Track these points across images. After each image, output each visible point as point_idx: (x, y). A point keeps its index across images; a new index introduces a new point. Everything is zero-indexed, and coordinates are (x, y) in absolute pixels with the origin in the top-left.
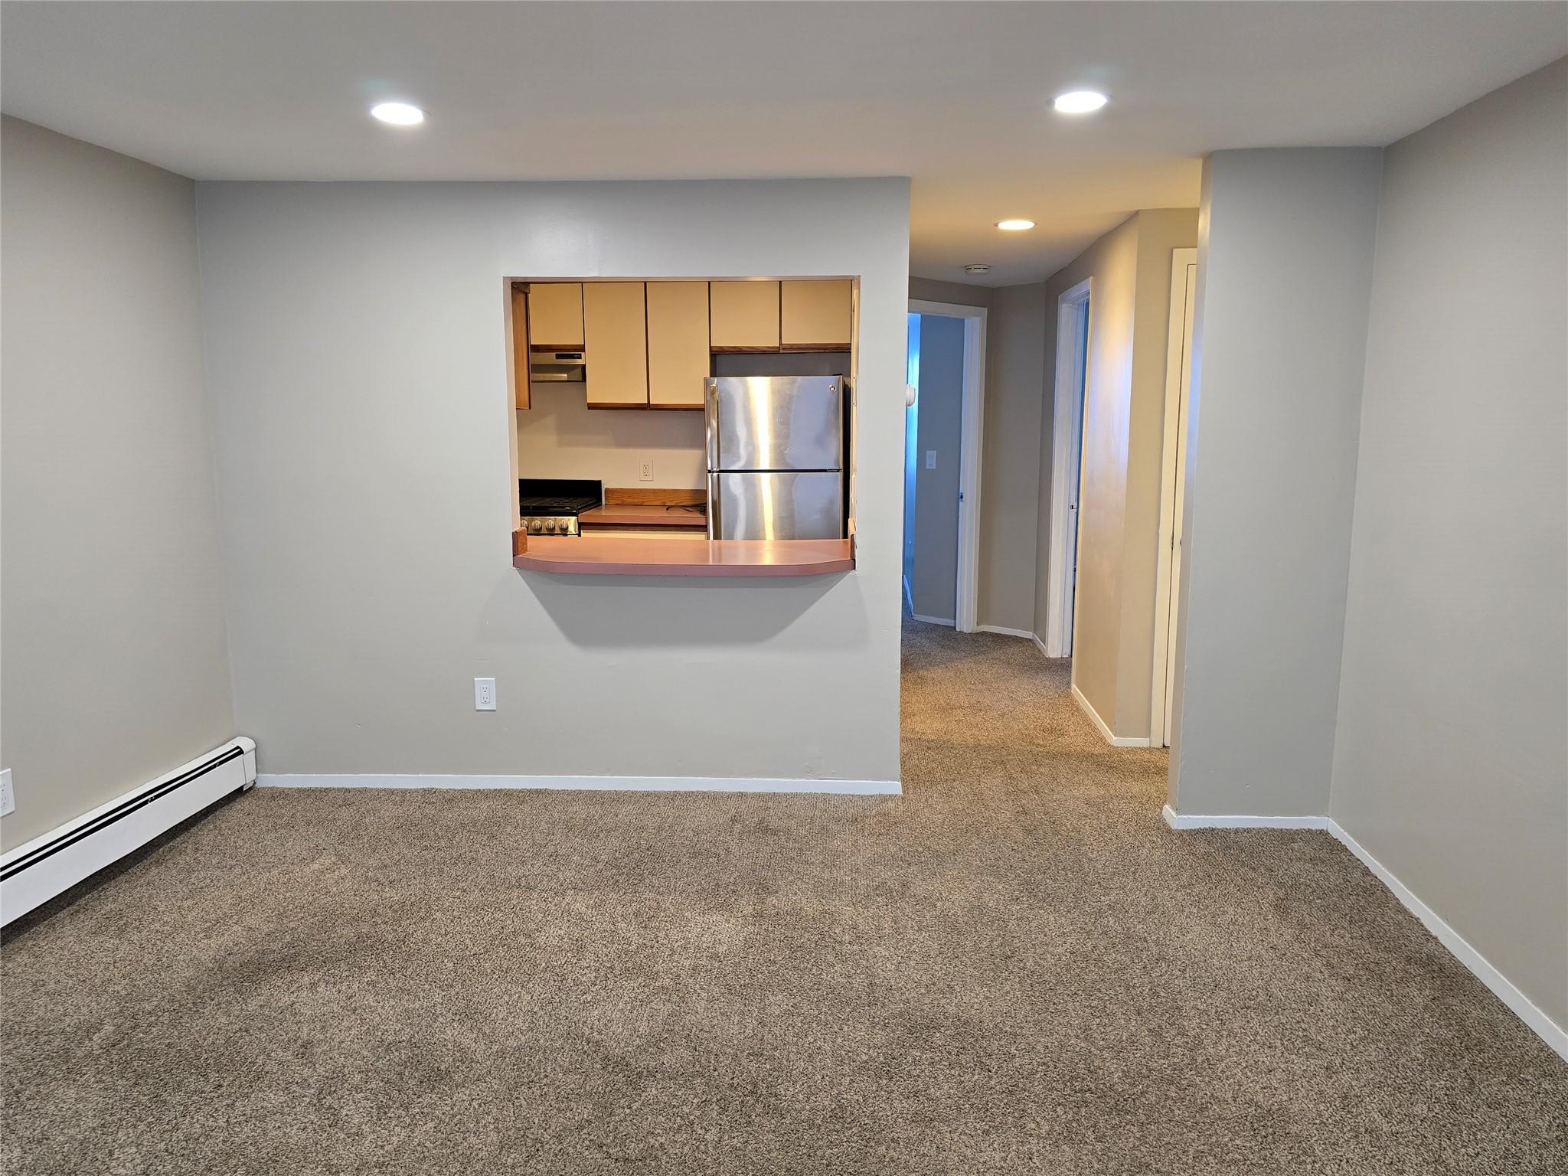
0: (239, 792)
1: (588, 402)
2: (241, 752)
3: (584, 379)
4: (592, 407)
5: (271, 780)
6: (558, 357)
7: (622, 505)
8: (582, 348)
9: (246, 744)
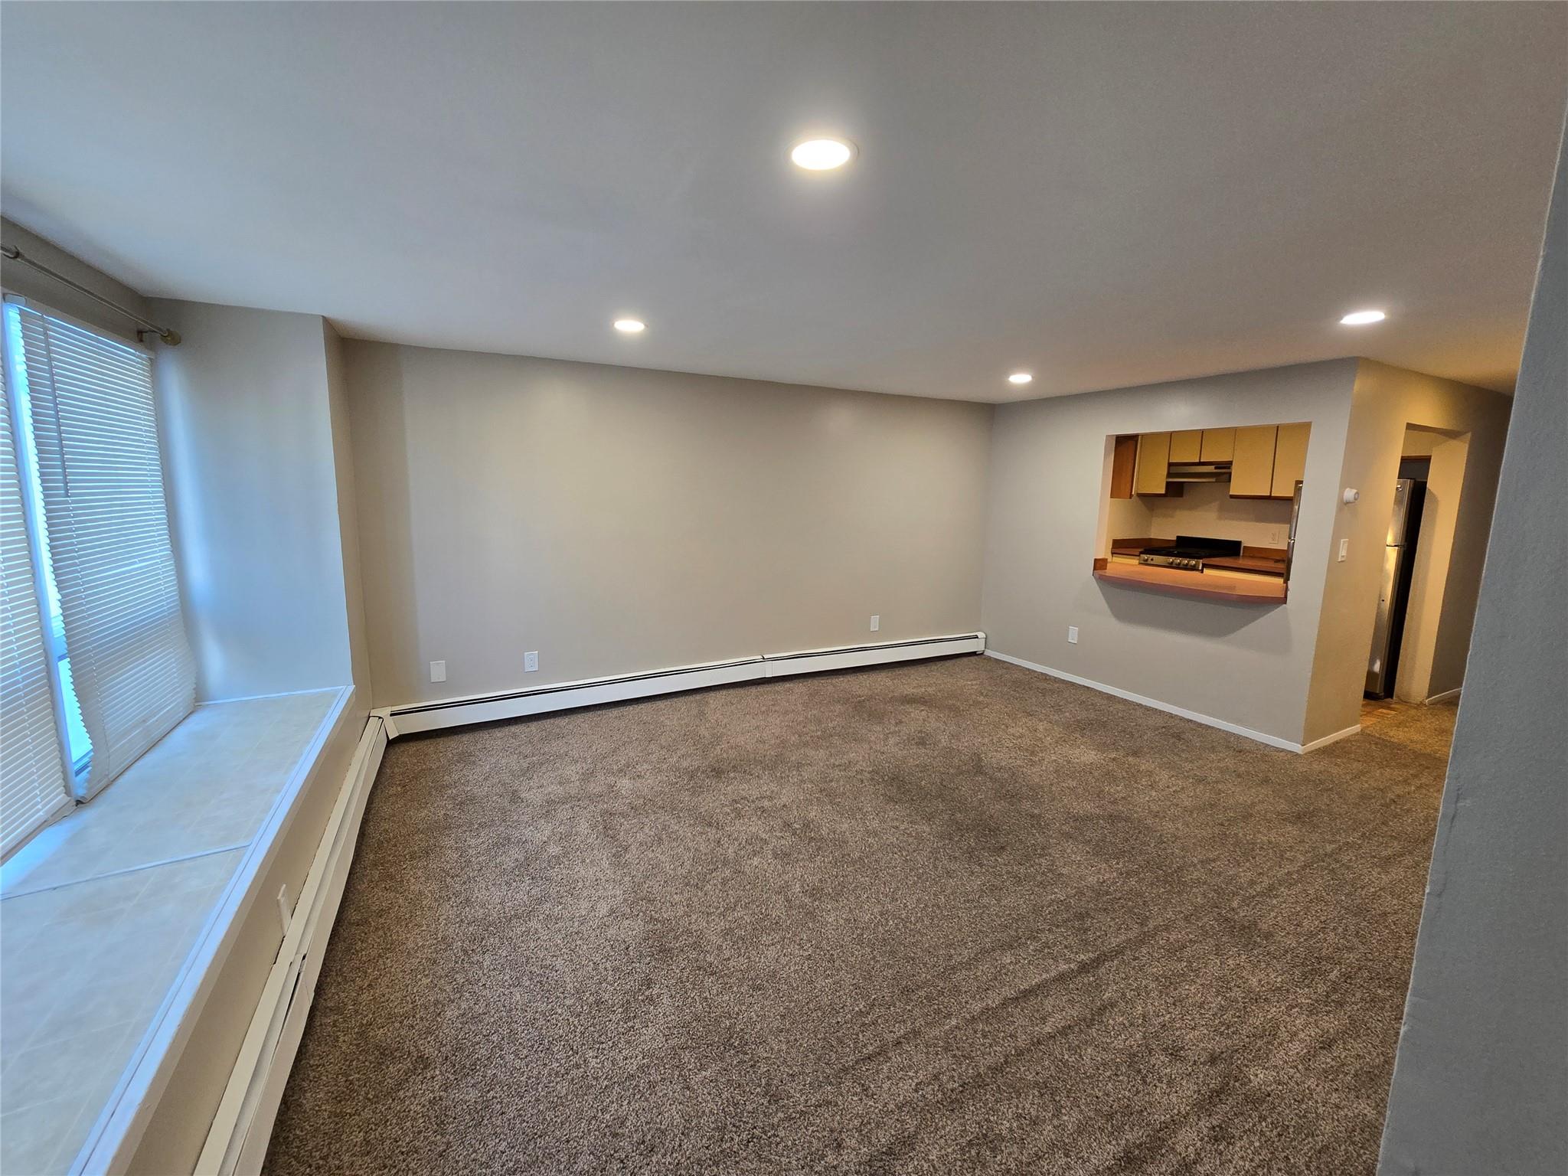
0: (974, 654)
1: (1231, 493)
2: (977, 638)
3: (1230, 481)
4: (1232, 497)
5: (988, 653)
6: (1216, 468)
7: (1253, 557)
8: (1231, 463)
9: (981, 635)
